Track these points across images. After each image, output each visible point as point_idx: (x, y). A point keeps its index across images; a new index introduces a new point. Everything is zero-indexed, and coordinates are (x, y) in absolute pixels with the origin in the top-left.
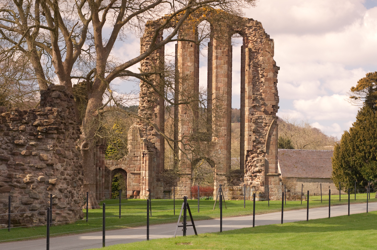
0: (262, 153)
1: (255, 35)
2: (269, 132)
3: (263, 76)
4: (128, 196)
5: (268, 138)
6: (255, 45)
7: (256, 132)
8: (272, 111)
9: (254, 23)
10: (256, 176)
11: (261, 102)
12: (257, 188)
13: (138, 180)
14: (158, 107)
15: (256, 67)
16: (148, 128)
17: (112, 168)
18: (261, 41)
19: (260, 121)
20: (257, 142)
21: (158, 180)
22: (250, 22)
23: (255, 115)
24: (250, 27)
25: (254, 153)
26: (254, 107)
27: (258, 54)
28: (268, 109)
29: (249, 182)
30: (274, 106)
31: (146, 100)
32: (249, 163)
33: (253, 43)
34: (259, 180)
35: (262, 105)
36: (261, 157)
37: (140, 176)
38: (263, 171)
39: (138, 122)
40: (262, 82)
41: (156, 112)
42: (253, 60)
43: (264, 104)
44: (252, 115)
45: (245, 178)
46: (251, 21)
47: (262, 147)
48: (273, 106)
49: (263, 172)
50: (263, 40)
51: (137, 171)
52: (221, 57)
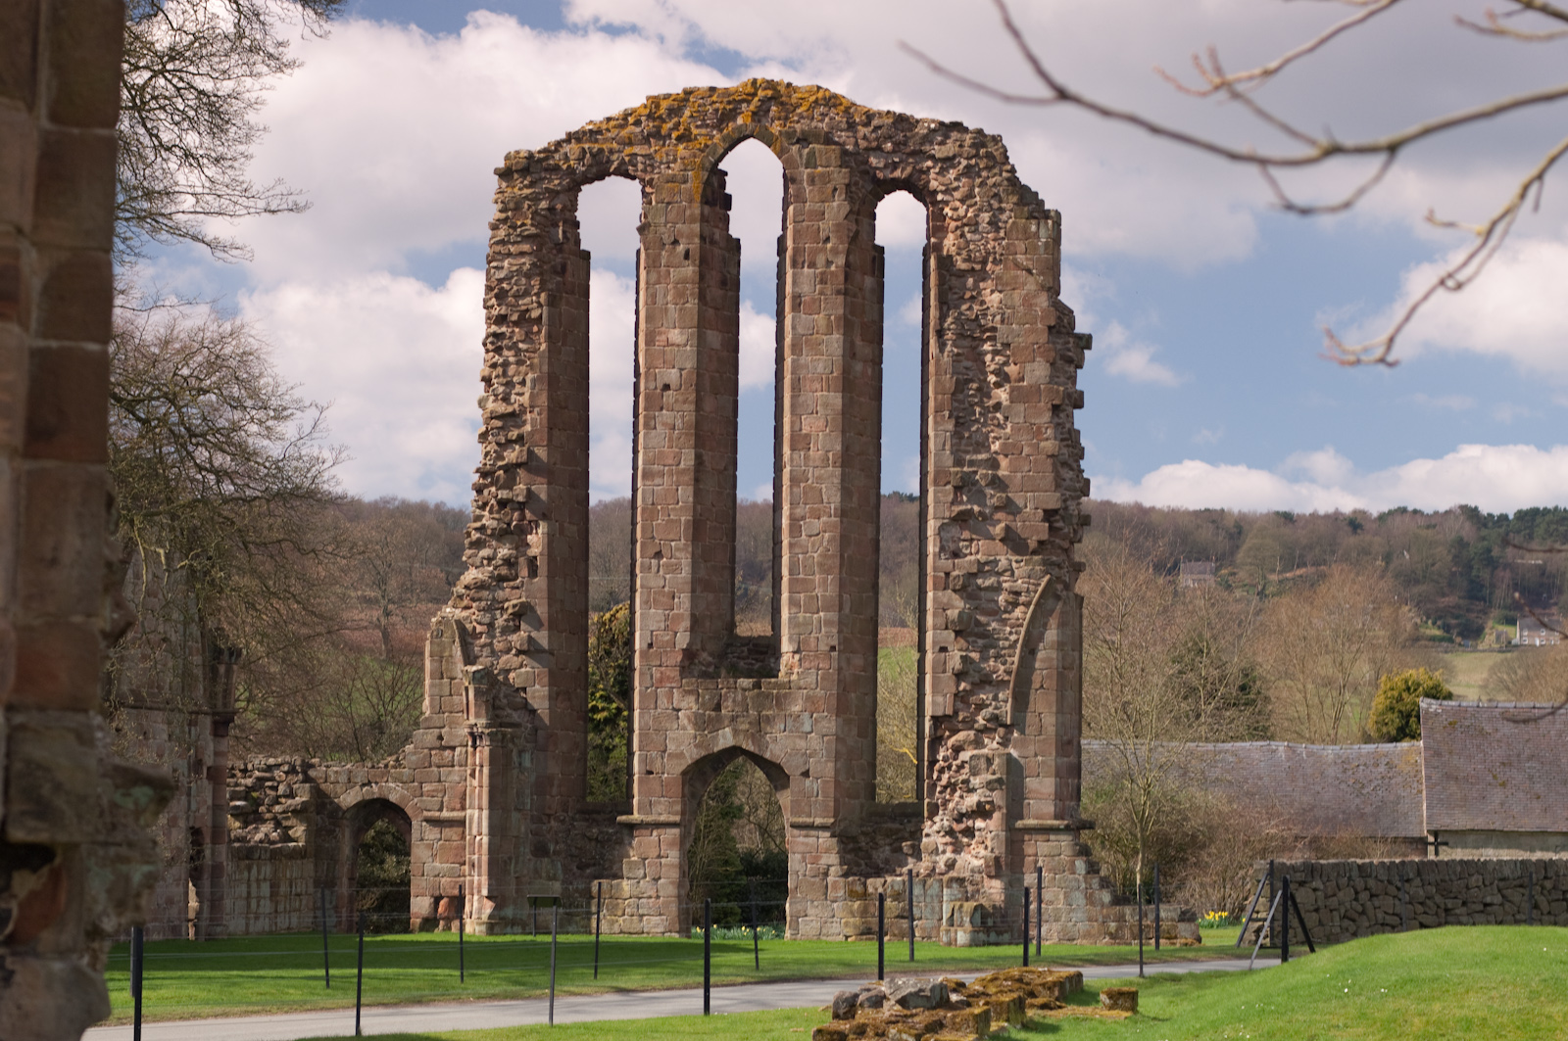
0: (995, 730)
1: (970, 195)
2: (1028, 632)
3: (1003, 378)
4: (416, 921)
5: (1021, 658)
6: (968, 242)
7: (971, 634)
8: (1045, 536)
9: (968, 139)
10: (970, 832)
11: (993, 497)
12: (970, 888)
13: (457, 848)
14: (543, 528)
15: (974, 339)
16: (500, 622)
17: (349, 798)
18: (994, 223)
19: (988, 583)
20: (973, 679)
21: (540, 851)
22: (948, 137)
23: (966, 555)
24: (948, 162)
25: (960, 726)
26: (962, 519)
27: (984, 280)
28: (1024, 526)
29: (941, 861)
30: (1055, 512)
31: (493, 501)
32: (941, 771)
33: (959, 232)
34: (983, 852)
35: (997, 509)
36: (995, 745)
37: (464, 832)
38: (1000, 808)
39: (461, 597)
40: (998, 407)
41: (534, 551)
42: (958, 307)
43: (1008, 507)
44: (956, 554)
45: (924, 840)
46: (954, 135)
47: (995, 698)
48: (1049, 515)
49: (996, 815)
50: (1004, 217)
51: (453, 810)
52: (814, 301)
